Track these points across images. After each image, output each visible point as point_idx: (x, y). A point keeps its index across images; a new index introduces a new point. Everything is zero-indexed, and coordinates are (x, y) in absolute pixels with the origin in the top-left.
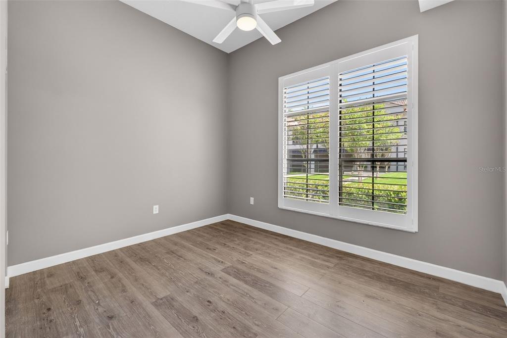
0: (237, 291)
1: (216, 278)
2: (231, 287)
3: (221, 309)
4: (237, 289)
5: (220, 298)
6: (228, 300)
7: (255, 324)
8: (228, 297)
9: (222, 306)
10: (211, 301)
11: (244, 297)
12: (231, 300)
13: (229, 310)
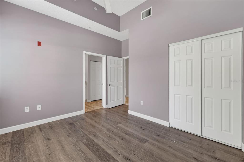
0: (109, 144)
1: (122, 154)
2: (112, 147)
3: (117, 137)
4: (109, 145)
5: (118, 141)
6: (114, 140)
7: (105, 132)
8: (114, 142)
9: (117, 138)
10: (122, 140)
11: (106, 141)
12: (113, 141)
13: (114, 136)
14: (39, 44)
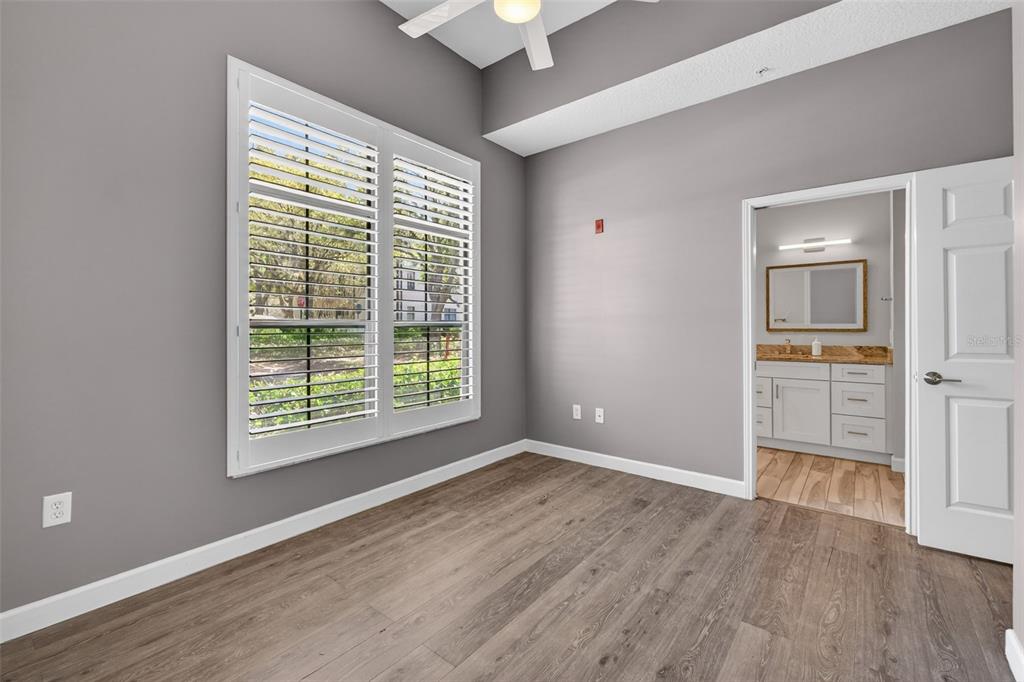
14: (600, 225)
